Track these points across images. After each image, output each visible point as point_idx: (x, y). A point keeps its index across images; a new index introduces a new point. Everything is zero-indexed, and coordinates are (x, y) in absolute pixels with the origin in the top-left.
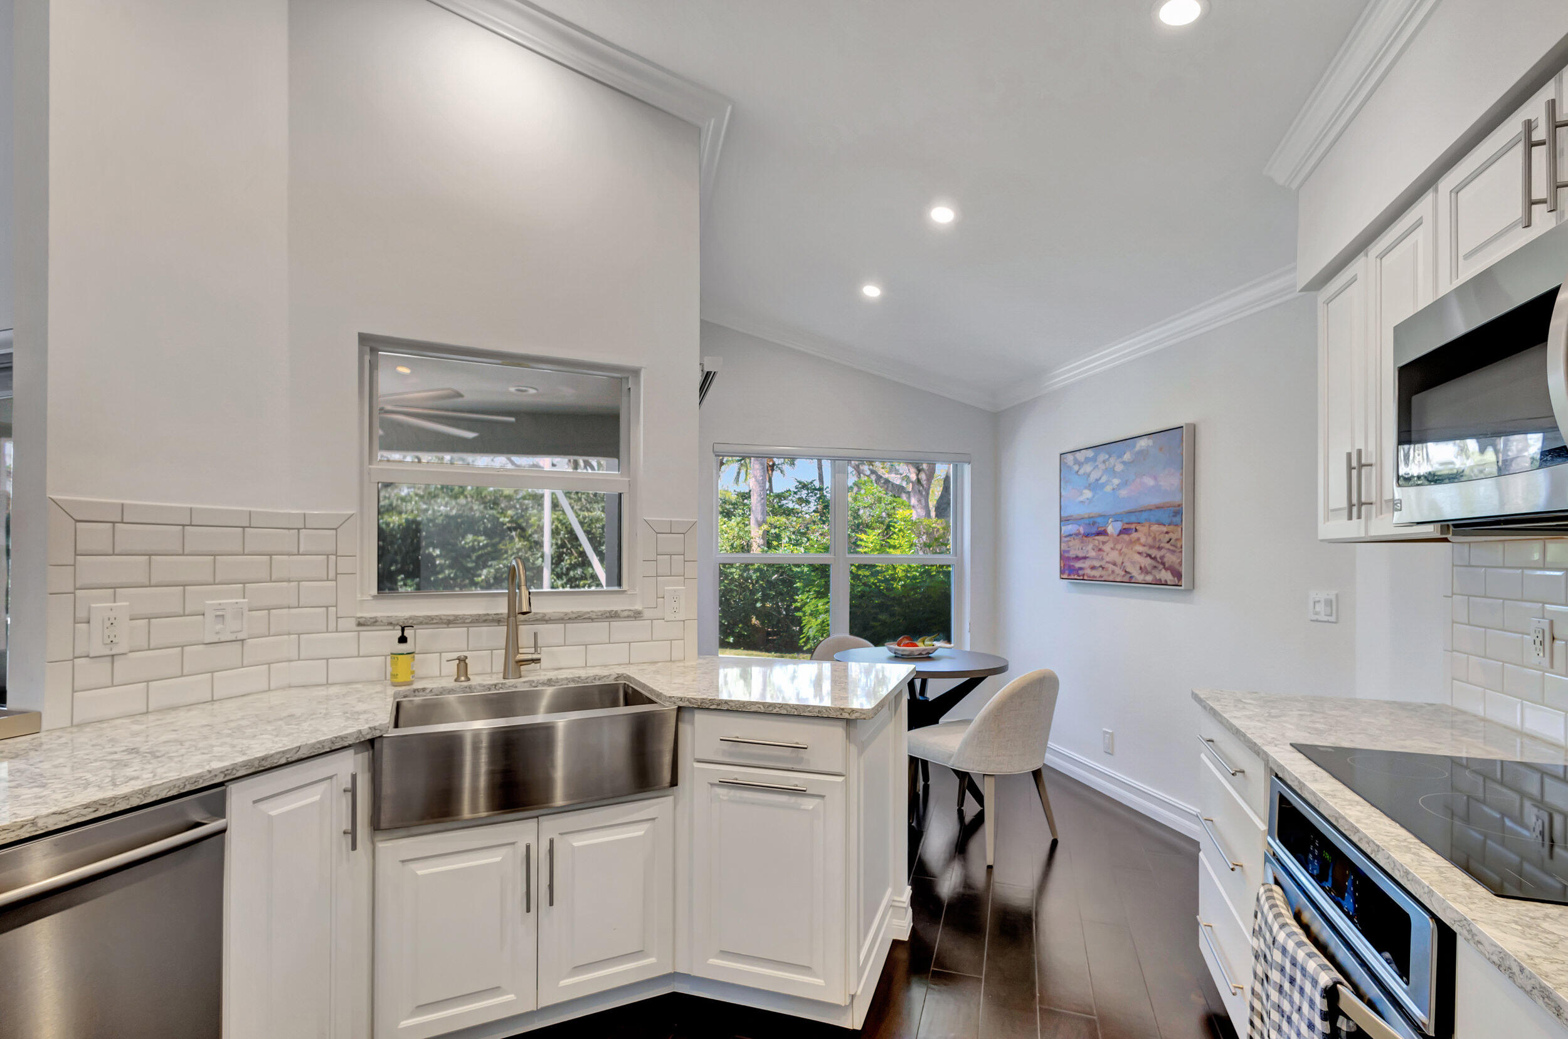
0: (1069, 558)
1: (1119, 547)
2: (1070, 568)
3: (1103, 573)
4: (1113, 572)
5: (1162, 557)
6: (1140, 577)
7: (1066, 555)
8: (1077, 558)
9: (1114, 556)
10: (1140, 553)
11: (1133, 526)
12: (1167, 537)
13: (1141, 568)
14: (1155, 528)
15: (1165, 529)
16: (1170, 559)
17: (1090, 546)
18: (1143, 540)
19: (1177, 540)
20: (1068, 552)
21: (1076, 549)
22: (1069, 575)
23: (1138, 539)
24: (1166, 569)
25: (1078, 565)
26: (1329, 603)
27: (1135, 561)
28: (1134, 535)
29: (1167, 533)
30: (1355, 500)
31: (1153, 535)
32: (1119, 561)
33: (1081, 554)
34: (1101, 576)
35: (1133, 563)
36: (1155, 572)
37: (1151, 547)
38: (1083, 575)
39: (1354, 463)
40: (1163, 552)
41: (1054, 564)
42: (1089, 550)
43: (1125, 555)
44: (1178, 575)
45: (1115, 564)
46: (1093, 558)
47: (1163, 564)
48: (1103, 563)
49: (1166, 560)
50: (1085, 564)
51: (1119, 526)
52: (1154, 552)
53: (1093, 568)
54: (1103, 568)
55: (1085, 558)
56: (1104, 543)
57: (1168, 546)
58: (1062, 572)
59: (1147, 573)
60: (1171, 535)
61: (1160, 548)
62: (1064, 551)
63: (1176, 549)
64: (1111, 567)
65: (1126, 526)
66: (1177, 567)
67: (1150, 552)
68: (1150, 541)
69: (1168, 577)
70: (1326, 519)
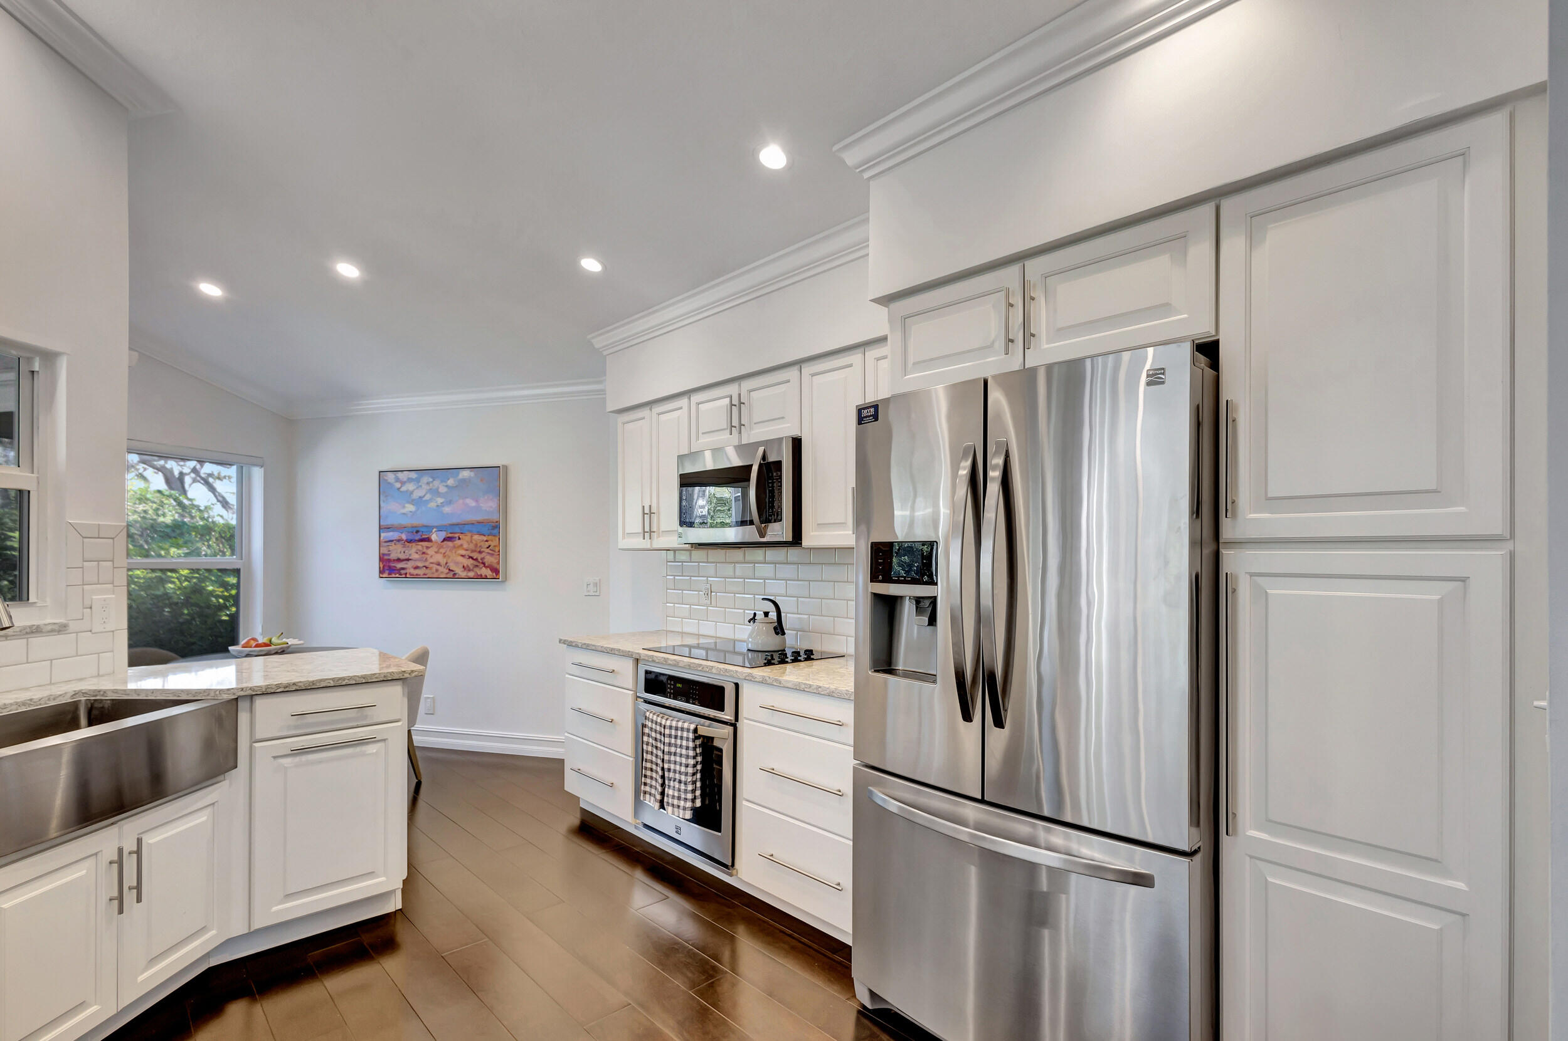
0: (389, 560)
1: (442, 551)
2: (389, 568)
3: (427, 571)
4: (437, 570)
5: (482, 559)
6: (464, 574)
7: (386, 557)
8: (399, 560)
9: (439, 558)
10: (462, 556)
11: (457, 535)
12: (487, 544)
13: (464, 567)
14: (476, 537)
15: (485, 539)
16: (489, 560)
17: (414, 550)
18: (465, 546)
19: (495, 546)
20: (389, 555)
21: (396, 552)
22: (389, 574)
23: (462, 545)
24: (486, 567)
25: (399, 565)
26: (596, 585)
27: (458, 561)
28: (458, 542)
29: (487, 541)
30: (647, 529)
31: (474, 542)
32: (443, 561)
33: (402, 557)
34: (424, 574)
35: (457, 563)
36: (476, 570)
37: (473, 551)
38: (406, 574)
39: (647, 511)
40: (482, 555)
41: (375, 565)
42: (413, 551)
43: (449, 557)
44: (497, 571)
45: (439, 564)
46: (416, 560)
47: (484, 564)
48: (427, 564)
49: (485, 561)
50: (409, 565)
51: (443, 535)
52: (475, 555)
53: (417, 568)
54: (427, 568)
55: (408, 560)
56: (428, 548)
57: (488, 550)
58: (382, 572)
59: (469, 570)
60: (490, 543)
61: (480, 552)
62: (384, 555)
63: (495, 552)
64: (435, 566)
65: (450, 535)
66: (496, 566)
67: (471, 555)
68: (472, 546)
69: (488, 572)
70: (624, 538)
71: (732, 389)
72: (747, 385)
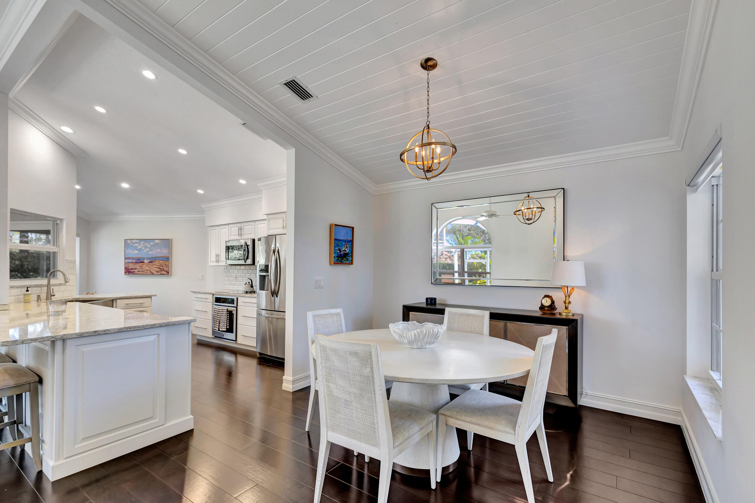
0: (128, 269)
1: (149, 266)
2: (128, 271)
3: (143, 273)
4: (146, 272)
5: (163, 269)
6: (156, 273)
7: (127, 268)
8: (132, 269)
9: (147, 268)
10: (156, 268)
11: (154, 261)
12: (165, 264)
13: (156, 271)
14: (161, 262)
15: (164, 262)
16: (165, 269)
17: (138, 265)
18: (157, 264)
19: (167, 265)
20: (128, 267)
21: (131, 266)
22: (128, 273)
23: (155, 264)
24: (164, 271)
25: (132, 271)
26: (202, 276)
27: (154, 269)
28: (154, 263)
29: (165, 263)
30: (217, 260)
31: (160, 263)
32: (149, 269)
33: (133, 268)
34: (142, 274)
35: (154, 270)
36: (161, 272)
37: (160, 266)
38: (135, 273)
39: (217, 255)
40: (163, 267)
41: (123, 271)
42: (138, 266)
43: (151, 268)
44: (168, 273)
45: (147, 270)
46: (139, 269)
47: (163, 270)
48: (143, 270)
49: (164, 269)
50: (136, 271)
51: (149, 261)
52: (160, 267)
53: (138, 271)
54: (142, 271)
55: (136, 269)
56: (143, 265)
57: (165, 266)
58: (125, 273)
59: (158, 272)
60: (166, 263)
61: (162, 266)
62: (126, 267)
63: (168, 266)
64: (146, 271)
65: (151, 261)
66: (168, 271)
67: (159, 267)
68: (159, 265)
69: (165, 273)
70: (210, 262)
71: (239, 225)
72: (243, 224)
